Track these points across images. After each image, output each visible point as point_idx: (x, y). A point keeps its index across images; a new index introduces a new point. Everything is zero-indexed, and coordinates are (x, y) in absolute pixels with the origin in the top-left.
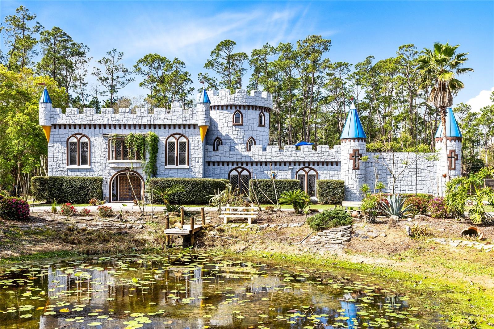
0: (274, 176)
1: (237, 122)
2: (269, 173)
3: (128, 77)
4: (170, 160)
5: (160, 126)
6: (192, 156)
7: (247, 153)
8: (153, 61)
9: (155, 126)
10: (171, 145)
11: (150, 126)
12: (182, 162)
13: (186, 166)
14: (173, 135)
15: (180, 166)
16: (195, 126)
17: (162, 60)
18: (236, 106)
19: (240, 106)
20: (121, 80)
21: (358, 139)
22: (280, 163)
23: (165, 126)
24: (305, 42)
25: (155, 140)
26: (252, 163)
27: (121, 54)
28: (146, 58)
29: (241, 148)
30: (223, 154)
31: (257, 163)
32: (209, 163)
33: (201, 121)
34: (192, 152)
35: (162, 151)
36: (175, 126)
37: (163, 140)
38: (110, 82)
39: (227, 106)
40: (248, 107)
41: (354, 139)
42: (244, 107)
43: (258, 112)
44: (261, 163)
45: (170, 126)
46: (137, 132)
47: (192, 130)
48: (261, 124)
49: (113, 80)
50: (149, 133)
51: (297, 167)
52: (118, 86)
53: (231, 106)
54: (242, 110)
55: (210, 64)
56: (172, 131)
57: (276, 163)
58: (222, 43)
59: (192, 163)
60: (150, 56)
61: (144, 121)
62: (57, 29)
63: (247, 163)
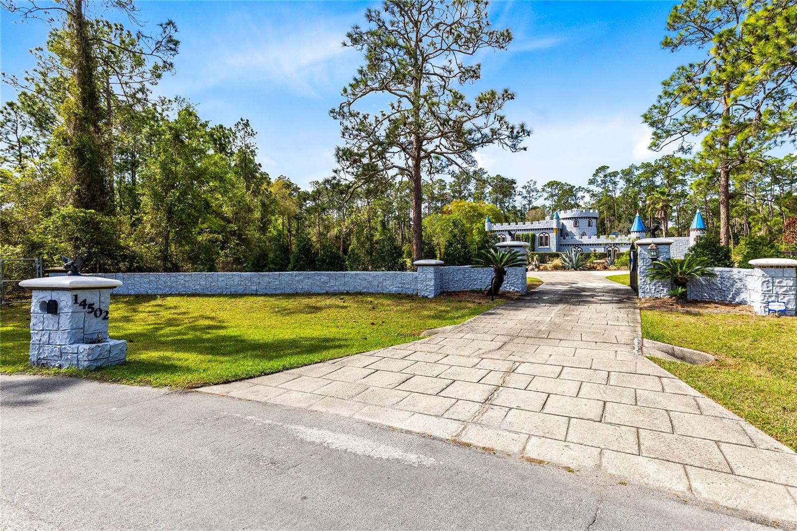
0: (595, 251)
1: (576, 225)
2: (592, 249)
3: (539, 195)
4: (541, 245)
5: (536, 229)
6: (551, 242)
7: (580, 240)
8: (553, 185)
9: (534, 229)
10: (541, 237)
11: (532, 230)
12: (547, 245)
13: (548, 247)
14: (542, 233)
15: (545, 247)
16: (552, 229)
17: (558, 184)
18: (575, 218)
19: (577, 218)
20: (534, 197)
21: (639, 232)
22: (598, 244)
23: (538, 229)
24: (660, 160)
25: (534, 236)
26: (583, 245)
27: (535, 183)
28: (548, 184)
29: (577, 238)
30: (568, 240)
31: (585, 245)
32: (561, 245)
33: (554, 226)
34: (551, 240)
35: (537, 240)
36: (543, 229)
37: (537, 235)
38: (528, 198)
39: (571, 218)
40: (582, 218)
41: (637, 232)
42: (580, 218)
43: (588, 220)
44: (588, 245)
45: (540, 229)
46: (525, 233)
47: (551, 230)
48: (589, 225)
49: (530, 197)
50: (531, 233)
51: (607, 247)
52: (533, 200)
53: (573, 218)
54: (578, 219)
55: (591, 182)
56: (542, 231)
57: (595, 244)
58: (600, 168)
59: (551, 245)
60: (551, 182)
61: (529, 228)
62: (498, 176)
63: (580, 245)
